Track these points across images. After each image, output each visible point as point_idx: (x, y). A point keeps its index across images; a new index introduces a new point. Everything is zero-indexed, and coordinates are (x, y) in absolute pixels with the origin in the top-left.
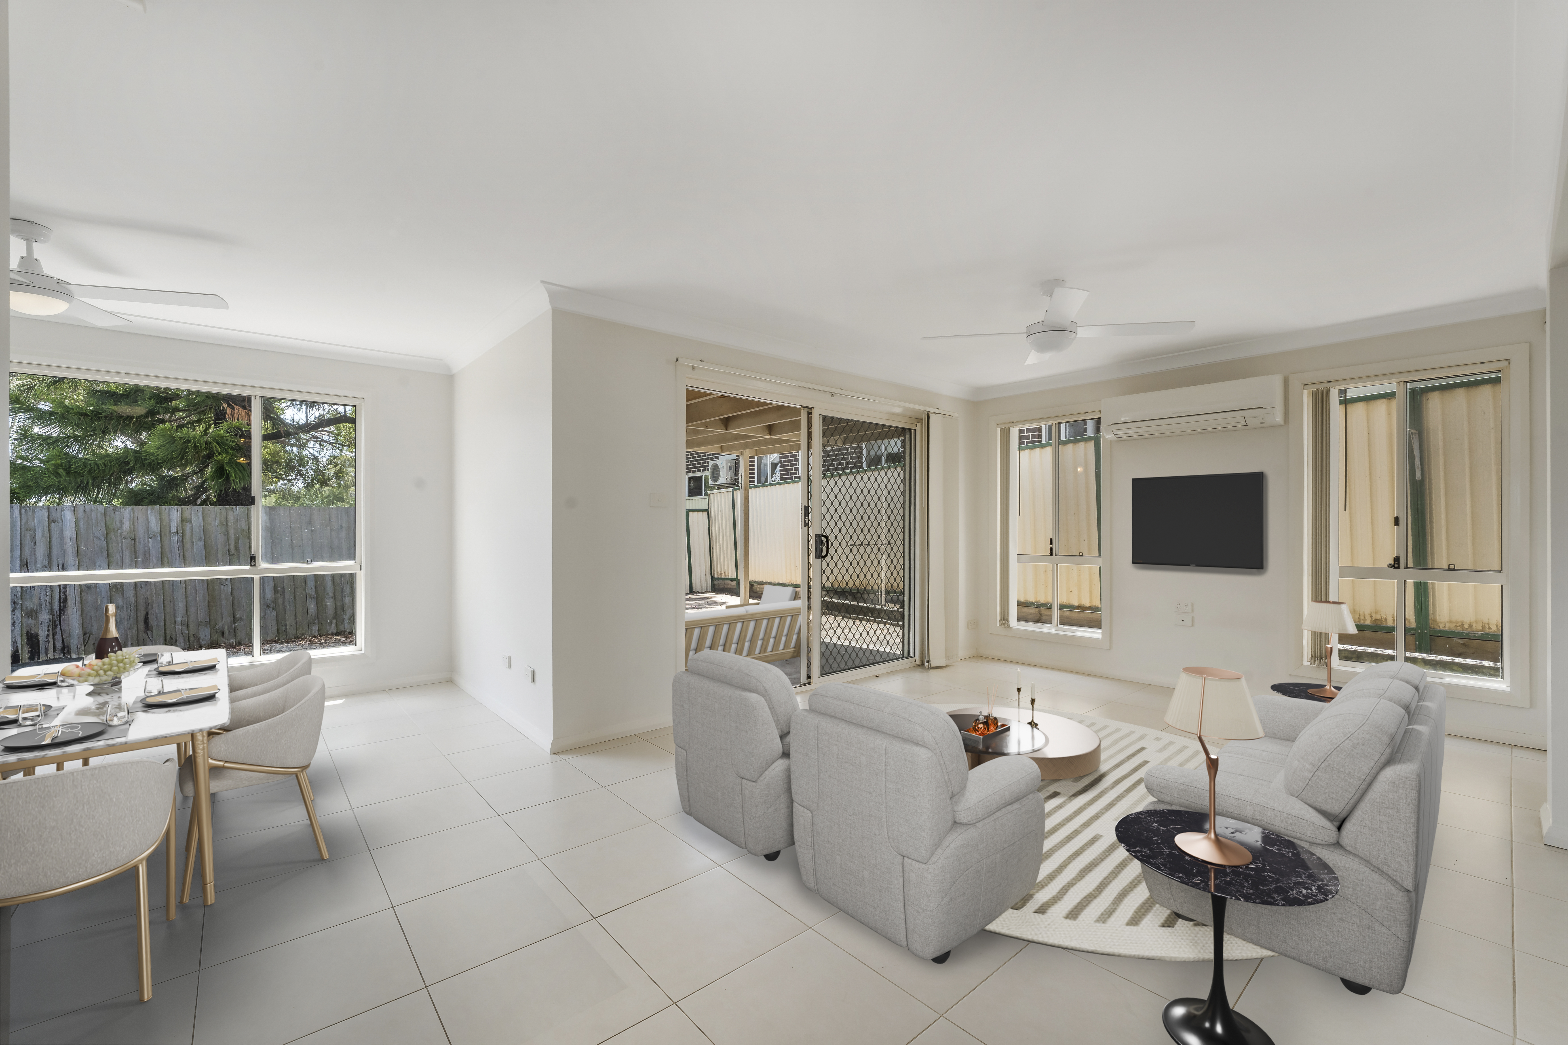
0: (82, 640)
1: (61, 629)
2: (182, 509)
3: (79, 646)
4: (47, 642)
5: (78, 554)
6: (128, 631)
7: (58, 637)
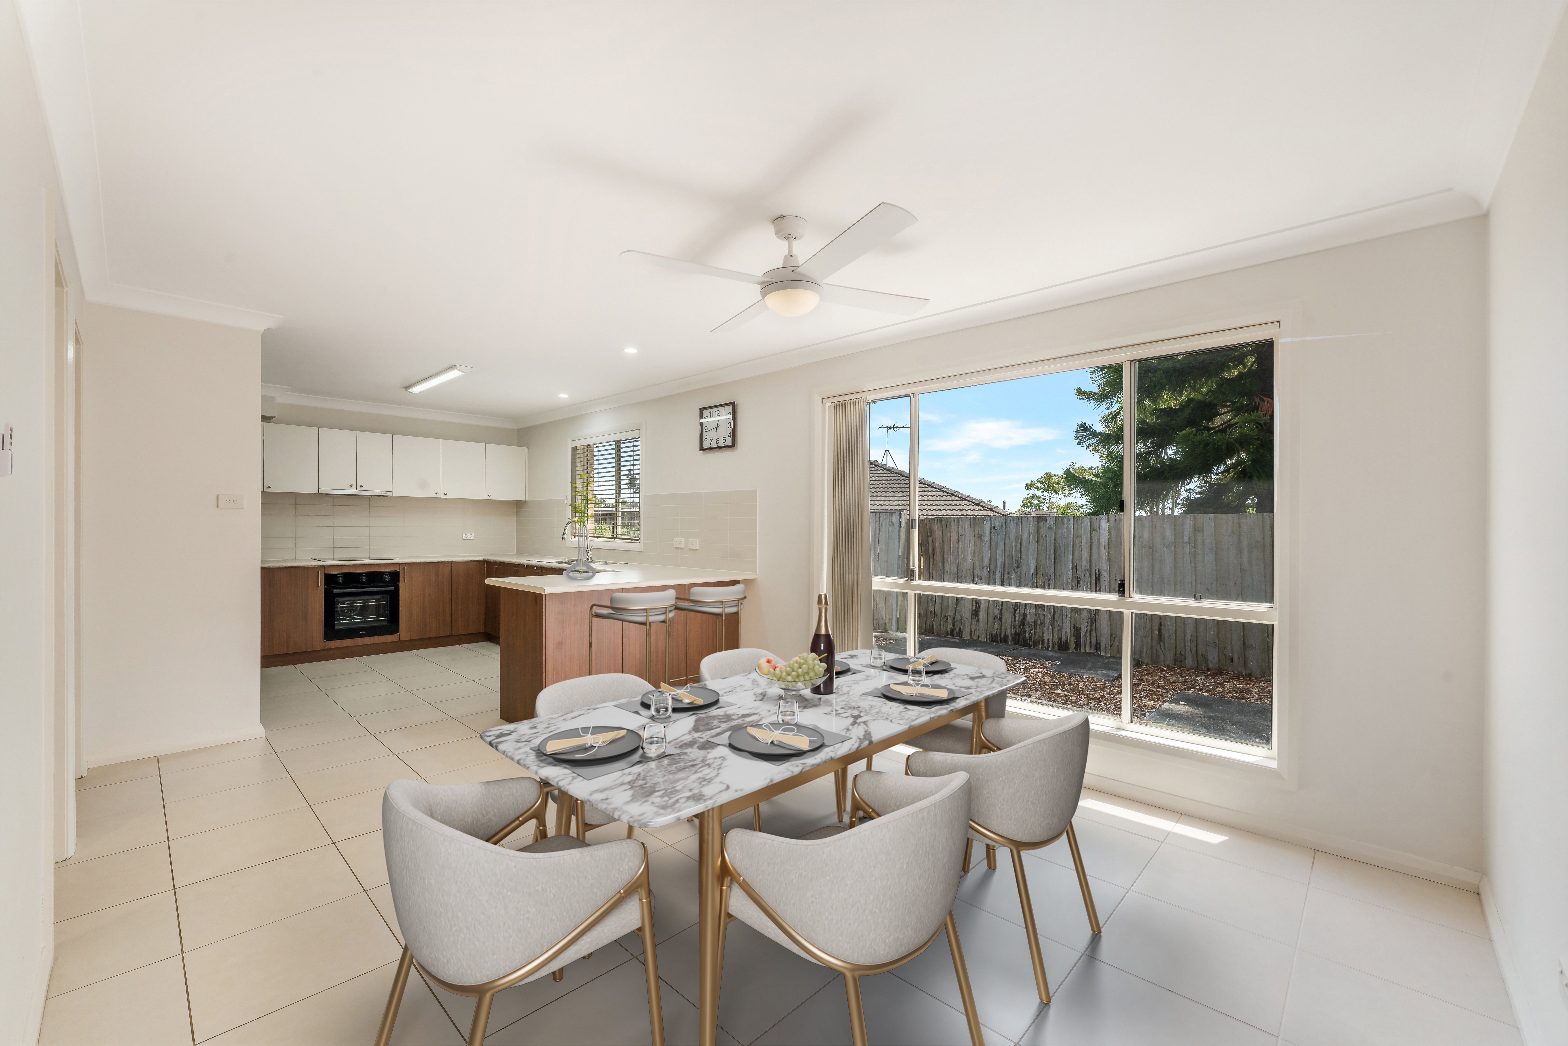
0: (1109, 640)
1: (1095, 627)
2: (1194, 518)
3: (1107, 645)
4: (1086, 636)
5: (1109, 560)
6: (1144, 639)
7: (1093, 633)
